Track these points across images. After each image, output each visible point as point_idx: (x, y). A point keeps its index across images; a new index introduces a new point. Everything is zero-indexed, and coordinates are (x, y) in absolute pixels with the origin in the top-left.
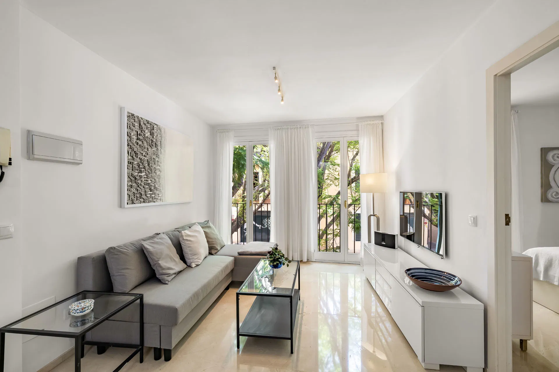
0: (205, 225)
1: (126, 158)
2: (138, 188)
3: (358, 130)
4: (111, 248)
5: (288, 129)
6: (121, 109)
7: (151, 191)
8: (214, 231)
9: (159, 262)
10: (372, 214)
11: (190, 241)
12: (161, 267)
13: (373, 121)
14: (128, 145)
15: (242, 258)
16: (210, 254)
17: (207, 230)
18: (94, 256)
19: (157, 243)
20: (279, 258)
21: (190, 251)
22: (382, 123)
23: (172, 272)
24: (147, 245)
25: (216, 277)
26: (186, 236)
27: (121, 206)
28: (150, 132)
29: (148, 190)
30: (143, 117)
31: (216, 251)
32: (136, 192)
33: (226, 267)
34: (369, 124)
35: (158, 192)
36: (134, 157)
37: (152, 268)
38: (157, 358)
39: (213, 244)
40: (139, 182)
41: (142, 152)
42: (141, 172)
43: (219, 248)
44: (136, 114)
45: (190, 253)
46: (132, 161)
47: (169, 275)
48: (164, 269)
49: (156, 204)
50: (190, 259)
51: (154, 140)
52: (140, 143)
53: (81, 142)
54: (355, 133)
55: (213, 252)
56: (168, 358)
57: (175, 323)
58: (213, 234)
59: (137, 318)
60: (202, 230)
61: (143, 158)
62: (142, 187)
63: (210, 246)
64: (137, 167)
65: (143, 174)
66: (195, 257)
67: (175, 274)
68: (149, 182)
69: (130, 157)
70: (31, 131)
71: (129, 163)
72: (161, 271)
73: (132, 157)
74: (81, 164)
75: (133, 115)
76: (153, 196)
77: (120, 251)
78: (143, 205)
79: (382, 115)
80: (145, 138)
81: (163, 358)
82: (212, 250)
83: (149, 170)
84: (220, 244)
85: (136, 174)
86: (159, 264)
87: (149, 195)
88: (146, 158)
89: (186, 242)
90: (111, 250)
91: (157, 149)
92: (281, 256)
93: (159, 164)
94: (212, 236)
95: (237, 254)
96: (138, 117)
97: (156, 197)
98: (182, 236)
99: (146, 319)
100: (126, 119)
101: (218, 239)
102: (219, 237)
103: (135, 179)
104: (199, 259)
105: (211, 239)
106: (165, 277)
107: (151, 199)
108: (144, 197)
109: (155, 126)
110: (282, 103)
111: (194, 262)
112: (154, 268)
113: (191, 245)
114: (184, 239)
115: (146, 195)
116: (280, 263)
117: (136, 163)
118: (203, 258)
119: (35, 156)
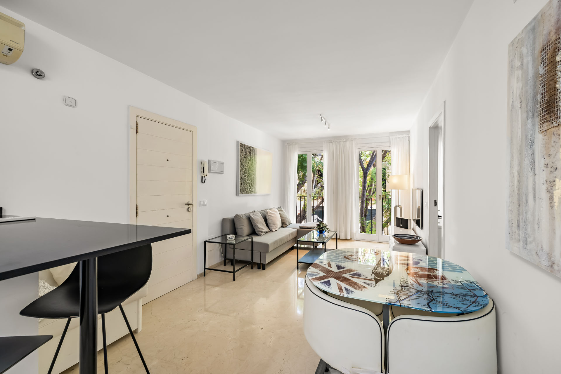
0: (280, 209)
1: (239, 168)
2: (244, 185)
3: (390, 142)
4: (237, 215)
5: (337, 142)
6: (237, 142)
7: (250, 187)
8: (285, 213)
9: (258, 225)
10: (397, 205)
11: (271, 216)
12: (258, 227)
13: (401, 135)
14: (240, 162)
15: (302, 230)
16: (282, 227)
17: (280, 212)
18: (230, 218)
19: (255, 215)
20: (323, 227)
21: (272, 222)
22: (409, 137)
23: (263, 231)
24: (251, 215)
25: (286, 237)
26: (269, 213)
27: (237, 195)
28: (250, 152)
29: (248, 186)
30: (246, 145)
31: (286, 226)
32: (243, 187)
33: (292, 233)
34: (398, 137)
35: (252, 188)
36: (243, 168)
37: (254, 228)
38: (259, 268)
39: (284, 221)
40: (244, 181)
41: (246, 164)
42: (245, 176)
43: (288, 224)
44: (243, 144)
45: (271, 223)
46: (242, 170)
47: (262, 232)
48: (259, 229)
49: (252, 194)
50: (271, 227)
51: (251, 157)
52: (245, 159)
53: (224, 162)
54: (388, 144)
55: (284, 226)
56: (264, 269)
57: (267, 251)
58: (284, 215)
59: (250, 248)
60: (278, 212)
61: (246, 167)
62: (246, 185)
63: (283, 222)
64: (244, 173)
65: (246, 177)
66: (274, 226)
67: (264, 232)
68: (249, 181)
69: (241, 168)
70: (210, 160)
71: (241, 171)
72: (258, 230)
73: (242, 168)
74: (224, 173)
75: (242, 144)
76: (250, 190)
77: (241, 217)
78: (246, 194)
79: (409, 130)
80: (247, 156)
81: (262, 268)
82: (284, 224)
83: (249, 175)
84: (289, 222)
85: (243, 177)
86: (257, 226)
87: (249, 189)
88: (247, 168)
89: (270, 217)
90: (237, 216)
91: (253, 162)
92: (324, 226)
93: (254, 171)
94: (283, 216)
95: (299, 228)
96: (244, 145)
97: (252, 190)
98: (267, 213)
99: (254, 249)
100: (239, 147)
101: (287, 218)
102: (288, 217)
103: (243, 180)
104: (277, 227)
105: (283, 217)
106: (260, 233)
107: (249, 192)
108: (246, 190)
109: (252, 148)
110: (329, 130)
111: (274, 228)
112: (255, 228)
113: (272, 219)
114: (268, 215)
115: (247, 189)
116: (324, 230)
117: (243, 171)
118: (278, 228)
119: (211, 171)
